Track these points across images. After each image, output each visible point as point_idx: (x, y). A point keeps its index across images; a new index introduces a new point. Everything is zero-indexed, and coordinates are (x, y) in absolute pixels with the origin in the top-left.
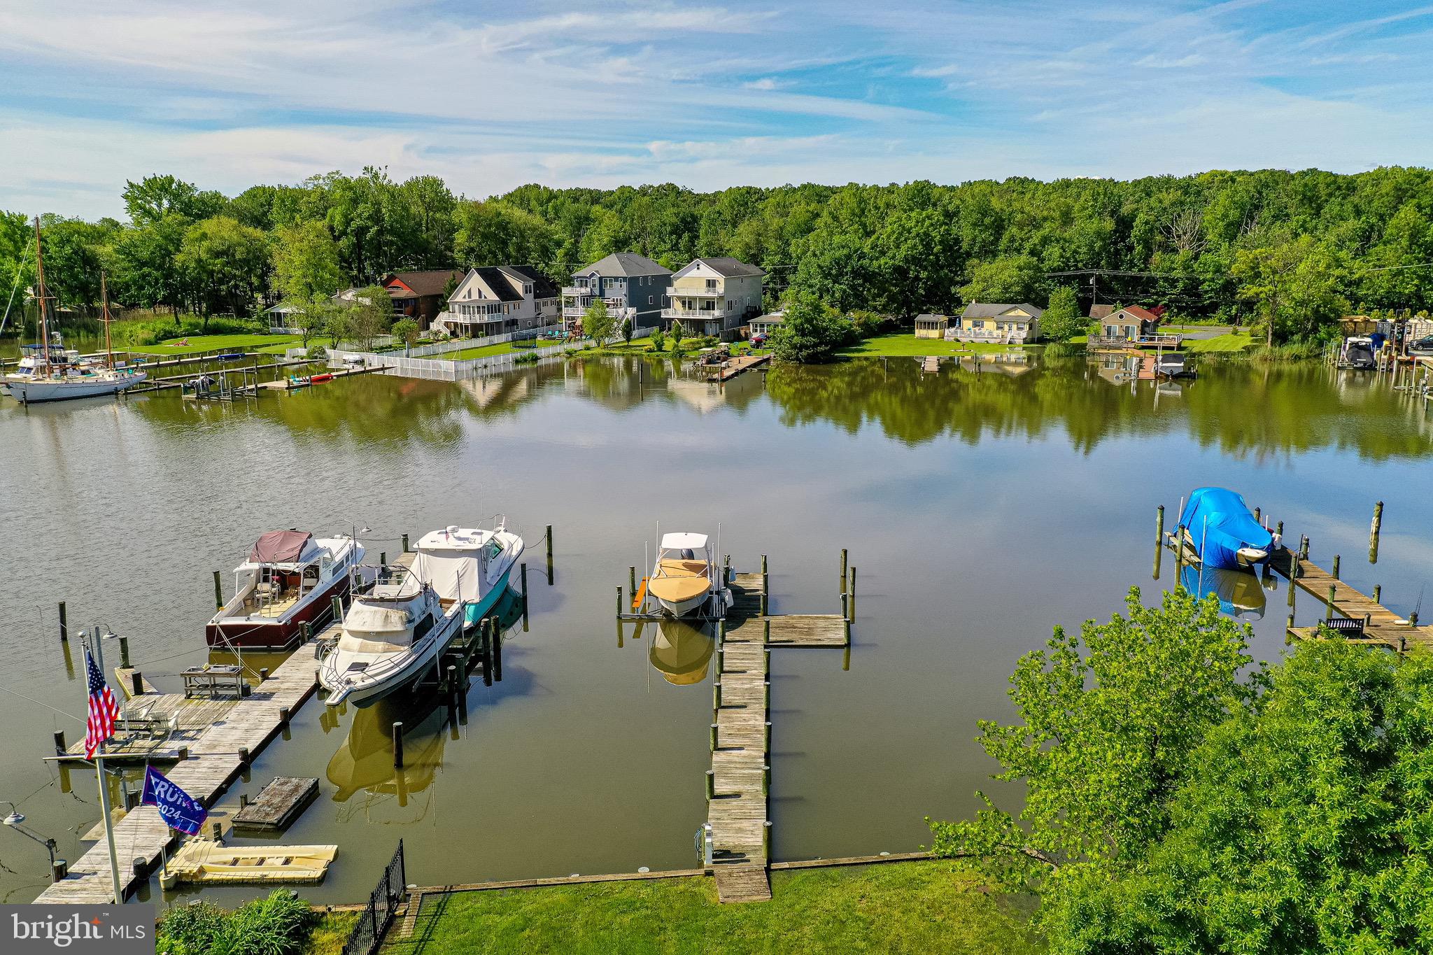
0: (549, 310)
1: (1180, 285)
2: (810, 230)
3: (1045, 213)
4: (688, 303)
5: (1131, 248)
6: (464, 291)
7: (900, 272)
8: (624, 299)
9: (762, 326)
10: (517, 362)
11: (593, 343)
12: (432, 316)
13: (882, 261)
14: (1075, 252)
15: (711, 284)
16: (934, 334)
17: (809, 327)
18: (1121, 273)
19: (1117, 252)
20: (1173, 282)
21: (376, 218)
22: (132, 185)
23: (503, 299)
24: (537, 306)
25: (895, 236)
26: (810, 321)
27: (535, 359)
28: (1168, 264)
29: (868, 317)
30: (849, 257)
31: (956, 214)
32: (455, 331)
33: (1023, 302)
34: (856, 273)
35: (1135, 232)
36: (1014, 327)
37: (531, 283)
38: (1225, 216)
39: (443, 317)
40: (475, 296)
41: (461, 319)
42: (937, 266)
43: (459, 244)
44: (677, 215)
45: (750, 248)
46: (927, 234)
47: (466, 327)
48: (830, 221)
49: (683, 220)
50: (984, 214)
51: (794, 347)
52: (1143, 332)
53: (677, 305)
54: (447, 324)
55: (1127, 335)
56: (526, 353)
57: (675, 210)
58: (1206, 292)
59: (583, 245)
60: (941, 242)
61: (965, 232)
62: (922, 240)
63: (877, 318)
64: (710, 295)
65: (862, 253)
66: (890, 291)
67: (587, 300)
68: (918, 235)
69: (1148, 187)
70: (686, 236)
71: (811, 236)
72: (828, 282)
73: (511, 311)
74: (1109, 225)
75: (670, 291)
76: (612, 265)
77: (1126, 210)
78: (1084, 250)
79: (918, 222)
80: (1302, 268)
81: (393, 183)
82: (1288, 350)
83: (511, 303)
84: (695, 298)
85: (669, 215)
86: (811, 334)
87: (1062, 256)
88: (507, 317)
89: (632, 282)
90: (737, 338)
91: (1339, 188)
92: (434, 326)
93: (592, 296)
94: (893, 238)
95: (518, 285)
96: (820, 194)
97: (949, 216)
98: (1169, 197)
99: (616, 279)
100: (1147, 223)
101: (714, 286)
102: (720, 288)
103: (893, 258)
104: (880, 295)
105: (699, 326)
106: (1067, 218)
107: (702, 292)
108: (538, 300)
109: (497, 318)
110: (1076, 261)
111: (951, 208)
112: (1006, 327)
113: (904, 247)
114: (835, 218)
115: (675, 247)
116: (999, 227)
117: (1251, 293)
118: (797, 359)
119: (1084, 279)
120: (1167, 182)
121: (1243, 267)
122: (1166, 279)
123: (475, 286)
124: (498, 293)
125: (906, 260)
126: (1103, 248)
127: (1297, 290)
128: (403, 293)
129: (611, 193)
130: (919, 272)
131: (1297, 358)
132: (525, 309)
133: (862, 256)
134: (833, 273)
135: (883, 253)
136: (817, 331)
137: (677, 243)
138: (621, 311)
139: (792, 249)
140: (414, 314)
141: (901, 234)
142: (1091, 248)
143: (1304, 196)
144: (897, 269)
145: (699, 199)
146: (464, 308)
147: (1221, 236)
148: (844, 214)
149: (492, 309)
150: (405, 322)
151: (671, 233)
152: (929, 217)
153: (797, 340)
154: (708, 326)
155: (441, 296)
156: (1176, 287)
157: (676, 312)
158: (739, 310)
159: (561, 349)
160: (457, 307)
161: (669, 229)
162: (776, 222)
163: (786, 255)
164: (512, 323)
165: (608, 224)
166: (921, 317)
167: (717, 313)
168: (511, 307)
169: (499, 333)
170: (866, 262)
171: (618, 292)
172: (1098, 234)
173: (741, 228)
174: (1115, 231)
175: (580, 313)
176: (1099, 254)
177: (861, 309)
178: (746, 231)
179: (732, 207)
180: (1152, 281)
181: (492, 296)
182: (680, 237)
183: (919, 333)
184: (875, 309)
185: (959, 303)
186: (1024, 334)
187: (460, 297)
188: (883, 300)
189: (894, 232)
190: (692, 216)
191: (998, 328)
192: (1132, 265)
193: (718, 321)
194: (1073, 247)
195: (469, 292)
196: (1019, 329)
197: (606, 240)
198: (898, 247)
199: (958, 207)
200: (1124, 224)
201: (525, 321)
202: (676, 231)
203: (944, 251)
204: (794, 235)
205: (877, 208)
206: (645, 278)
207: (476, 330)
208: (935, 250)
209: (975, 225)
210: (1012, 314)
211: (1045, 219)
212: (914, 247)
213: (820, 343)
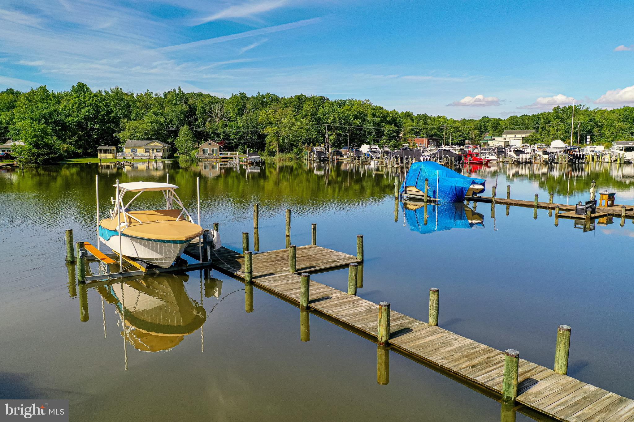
5: (197, 119)
13: (70, 119)
14: (171, 120)
16: (110, 156)
19: (191, 121)
20: (218, 135)
25: (77, 105)
26: (41, 141)
29: (68, 147)
33: (156, 139)
34: (56, 123)
35: (198, 112)
36: (155, 151)
38: (237, 105)
51: (33, 155)
55: (214, 152)
58: (233, 139)
60: (104, 110)
62: (93, 108)
63: (72, 148)
65: (58, 112)
66: (79, 134)
68: (91, 104)
74: (185, 108)
77: (191, 102)
78: (175, 119)
79: (90, 98)
82: (287, 156)
86: (43, 147)
87: (165, 122)
94: (75, 106)
100: (203, 108)
103: (77, 117)
104: (73, 135)
110: (172, 124)
112: (151, 151)
113: (83, 111)
117: (269, 130)
118: (37, 162)
121: (264, 119)
125: (85, 119)
126: (185, 118)
130: (94, 125)
131: (290, 159)
135: (69, 115)
136: (48, 148)
141: (80, 104)
142: (179, 118)
144: (80, 123)
147: (236, 114)
153: (35, 151)
156: (220, 137)
166: (100, 147)
170: (62, 117)
172: (182, 112)
174: (188, 111)
176: (183, 121)
180: (208, 135)
183: (100, 156)
184: (70, 143)
185: (119, 141)
186: (161, 154)
188: (76, 139)
189: (76, 103)
191: (146, 152)
192: (198, 127)
194: (170, 117)
196: (158, 152)
198: (79, 110)
200: (192, 109)
208: (102, 113)
210: (152, 144)
212: (89, 111)
213: (51, 153)
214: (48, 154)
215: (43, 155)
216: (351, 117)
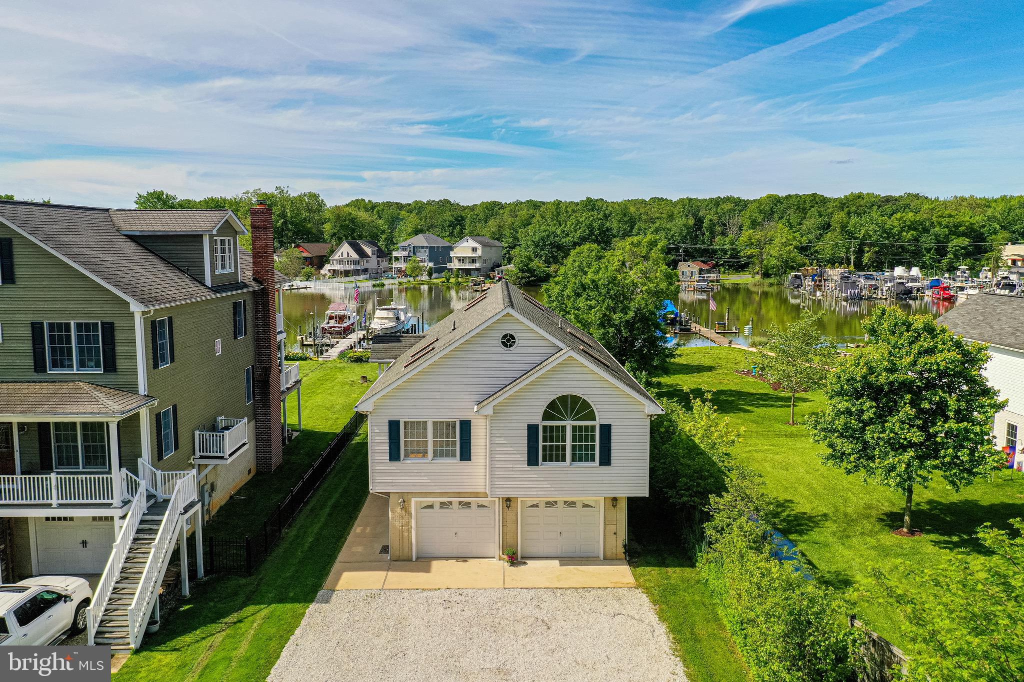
0: (384, 264)
1: (729, 253)
2: (530, 224)
3: (658, 215)
4: (461, 260)
5: (704, 234)
6: (339, 253)
8: (427, 258)
9: (502, 272)
10: (374, 286)
11: (412, 279)
12: (321, 266)
13: (567, 240)
14: (673, 235)
15: (474, 250)
17: (525, 269)
18: (698, 246)
19: (697, 236)
20: (725, 252)
21: (283, 215)
22: (140, 196)
23: (361, 257)
24: (378, 263)
25: (574, 225)
26: (527, 265)
27: (383, 285)
28: (722, 242)
30: (548, 236)
31: (610, 215)
32: (335, 273)
34: (552, 245)
35: (705, 225)
37: (375, 249)
38: (750, 217)
39: (327, 267)
40: (345, 256)
41: (338, 267)
42: (596, 242)
43: (326, 231)
44: (452, 216)
45: (496, 234)
46: (591, 225)
47: (341, 272)
48: (540, 219)
49: (456, 219)
50: (625, 215)
51: (518, 278)
52: (700, 273)
53: (456, 261)
54: (329, 271)
55: (692, 276)
56: (378, 282)
57: (451, 213)
58: (743, 257)
59: (396, 234)
60: (598, 229)
61: (614, 225)
62: (588, 228)
64: (474, 255)
65: (556, 234)
67: (406, 259)
68: (586, 225)
69: (717, 202)
70: (458, 228)
71: (530, 227)
72: (538, 250)
73: (364, 264)
74: (691, 222)
75: (452, 254)
76: (420, 240)
77: (701, 214)
78: (678, 234)
79: (586, 218)
80: (777, 241)
81: (291, 196)
82: (768, 281)
83: (365, 260)
84: (465, 257)
85: (448, 216)
86: (527, 271)
87: (666, 238)
88: (363, 267)
89: (431, 248)
90: (488, 277)
91: (817, 203)
92: (322, 272)
93: (409, 256)
94: (573, 227)
95: (368, 250)
96: (535, 205)
97: (606, 217)
98: (727, 207)
99: (422, 247)
100: (711, 220)
101: (476, 251)
102: (479, 252)
103: (573, 237)
104: (565, 256)
105: (468, 272)
106: (671, 217)
107: (470, 254)
108: (380, 259)
109: (358, 267)
110: (673, 240)
111: (607, 212)
113: (579, 231)
114: (543, 217)
115: (451, 234)
116: (632, 223)
117: (749, 253)
118: (520, 284)
119: (677, 249)
120: (728, 199)
121: (746, 240)
122: (722, 250)
123: (345, 250)
124: (358, 254)
125: (580, 238)
126: (688, 233)
127: (774, 252)
128: (305, 254)
129: (410, 205)
131: (771, 285)
132: (372, 264)
133: (556, 236)
134: (540, 244)
135: (568, 235)
136: (531, 271)
137: (452, 233)
138: (426, 264)
139: (519, 235)
140: (311, 264)
141: (577, 225)
142: (681, 233)
143: (798, 208)
144: (575, 243)
145: (464, 208)
146: (340, 262)
147: (748, 227)
148: (548, 214)
149: (356, 262)
150: (308, 269)
151: (449, 226)
152: (592, 216)
153: (520, 274)
154: (472, 272)
155: (325, 256)
156: (727, 254)
157: (455, 265)
158: (489, 264)
159: (396, 281)
160: (335, 262)
161: (448, 223)
162: (510, 220)
163: (516, 238)
164: (365, 271)
165: (412, 221)
167: (478, 265)
168: (365, 261)
169: (359, 275)
170: (557, 239)
171: (423, 255)
172: (685, 226)
173: (490, 223)
174: (695, 224)
175: (402, 265)
176: (685, 236)
177: (556, 263)
178: (492, 224)
179: (484, 211)
180: (714, 252)
181: (355, 256)
182: (454, 228)
187: (337, 256)
190: (461, 216)
192: (704, 243)
193: (478, 270)
194: (672, 233)
195: (342, 253)
197: (410, 230)
198: (575, 231)
199: (611, 211)
200: (699, 222)
201: (371, 269)
202: (452, 225)
203: (600, 233)
204: (520, 227)
205: (567, 212)
206: (438, 247)
207: (346, 273)
208: (595, 233)
209: (619, 221)
211: (659, 218)
212: (584, 231)
213: (532, 277)
214: (529, 277)
215: (525, 278)
216: (896, 229)
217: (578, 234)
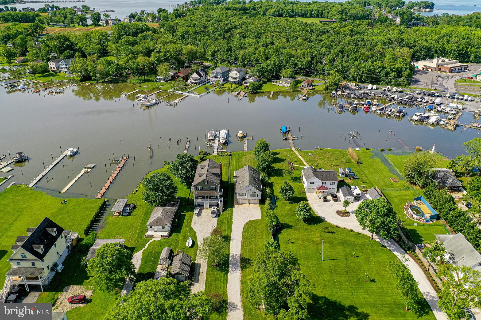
0: (207, 78)
4: (232, 77)
5: (313, 63)
7: (270, 70)
8: (221, 77)
9: (245, 83)
10: (207, 93)
11: (217, 87)
12: (187, 80)
15: (237, 74)
16: (275, 84)
17: (253, 87)
19: (311, 64)
23: (200, 77)
27: (209, 92)
29: (264, 80)
30: (261, 69)
32: (192, 84)
33: (290, 78)
37: (204, 73)
39: (189, 80)
40: (195, 77)
41: (193, 81)
42: (276, 69)
47: (194, 83)
52: (308, 86)
55: (305, 86)
63: (266, 80)
64: (236, 76)
75: (229, 75)
76: (219, 70)
79: (274, 61)
83: (202, 78)
84: (234, 77)
86: (253, 89)
89: (222, 73)
90: (241, 84)
92: (188, 82)
93: (215, 76)
95: (202, 74)
99: (220, 73)
105: (234, 82)
108: (205, 76)
109: (199, 81)
112: (287, 83)
116: (290, 58)
123: (195, 75)
126: (308, 63)
128: (182, 75)
130: (273, 71)
132: (204, 78)
133: (263, 68)
135: (267, 66)
138: (221, 79)
140: (185, 80)
142: (306, 64)
144: (269, 70)
146: (194, 79)
149: (199, 79)
153: (251, 90)
154: (236, 82)
155: (188, 76)
157: (230, 79)
158: (241, 78)
159: (213, 89)
160: (192, 78)
164: (202, 81)
166: (273, 80)
167: (238, 80)
169: (200, 84)
171: (219, 75)
172: (307, 61)
175: (213, 79)
177: (263, 78)
181: (198, 77)
183: (272, 83)
185: (280, 76)
186: (289, 85)
187: (192, 76)
191: (285, 83)
192: (313, 67)
193: (238, 82)
196: (289, 83)
203: (278, 67)
206: (225, 72)
207: (196, 84)
210: (288, 80)
217: (271, 67)
